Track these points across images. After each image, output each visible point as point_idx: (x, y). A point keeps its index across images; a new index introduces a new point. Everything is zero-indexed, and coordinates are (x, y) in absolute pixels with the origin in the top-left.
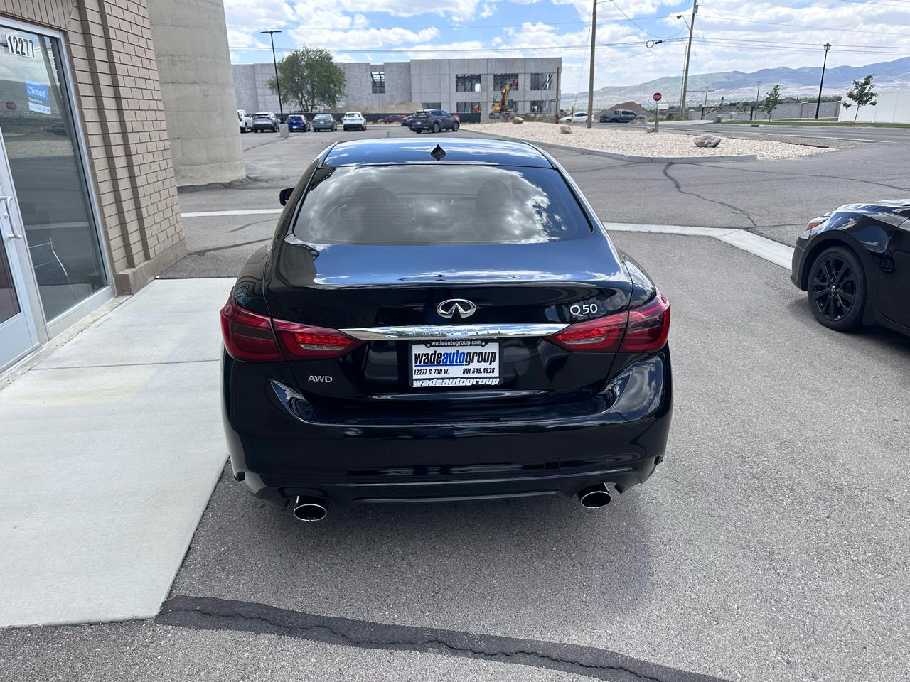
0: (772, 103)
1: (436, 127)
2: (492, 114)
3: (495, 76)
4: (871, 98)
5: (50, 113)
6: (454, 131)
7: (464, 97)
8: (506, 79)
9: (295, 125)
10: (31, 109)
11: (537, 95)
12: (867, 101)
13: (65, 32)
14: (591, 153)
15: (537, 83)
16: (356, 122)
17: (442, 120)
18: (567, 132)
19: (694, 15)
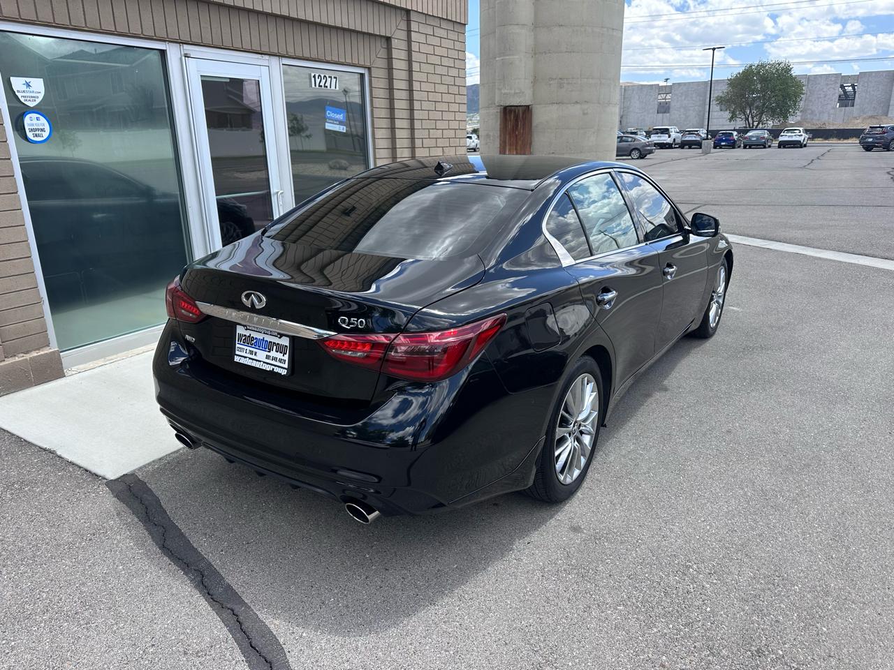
5: (345, 131)
9: (724, 141)
10: (327, 128)
13: (369, 69)
16: (794, 139)
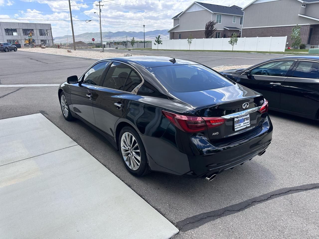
0: (133, 43)
1: (7, 50)
2: (25, 44)
3: (23, 30)
4: (161, 42)
6: (15, 51)
7: (10, 38)
8: (27, 31)
11: (43, 38)
12: (160, 43)
14: (90, 59)
15: (42, 33)
17: (8, 47)
18: (70, 52)
19: (100, 12)
